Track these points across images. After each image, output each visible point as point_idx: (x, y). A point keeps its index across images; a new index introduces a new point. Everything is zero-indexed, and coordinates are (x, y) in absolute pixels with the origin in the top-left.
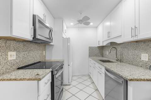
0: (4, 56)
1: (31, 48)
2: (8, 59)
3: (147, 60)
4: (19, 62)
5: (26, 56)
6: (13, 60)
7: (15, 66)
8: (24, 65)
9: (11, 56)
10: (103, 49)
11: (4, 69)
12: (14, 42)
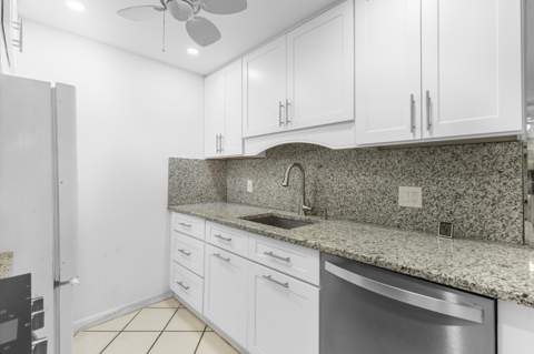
3: (419, 205)
10: (226, 172)
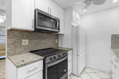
0: (19, 42)
1: (43, 37)
2: (22, 44)
4: (31, 47)
5: (38, 43)
6: (26, 45)
7: (28, 50)
8: (35, 50)
9: (24, 42)
11: (19, 51)
12: (27, 33)
